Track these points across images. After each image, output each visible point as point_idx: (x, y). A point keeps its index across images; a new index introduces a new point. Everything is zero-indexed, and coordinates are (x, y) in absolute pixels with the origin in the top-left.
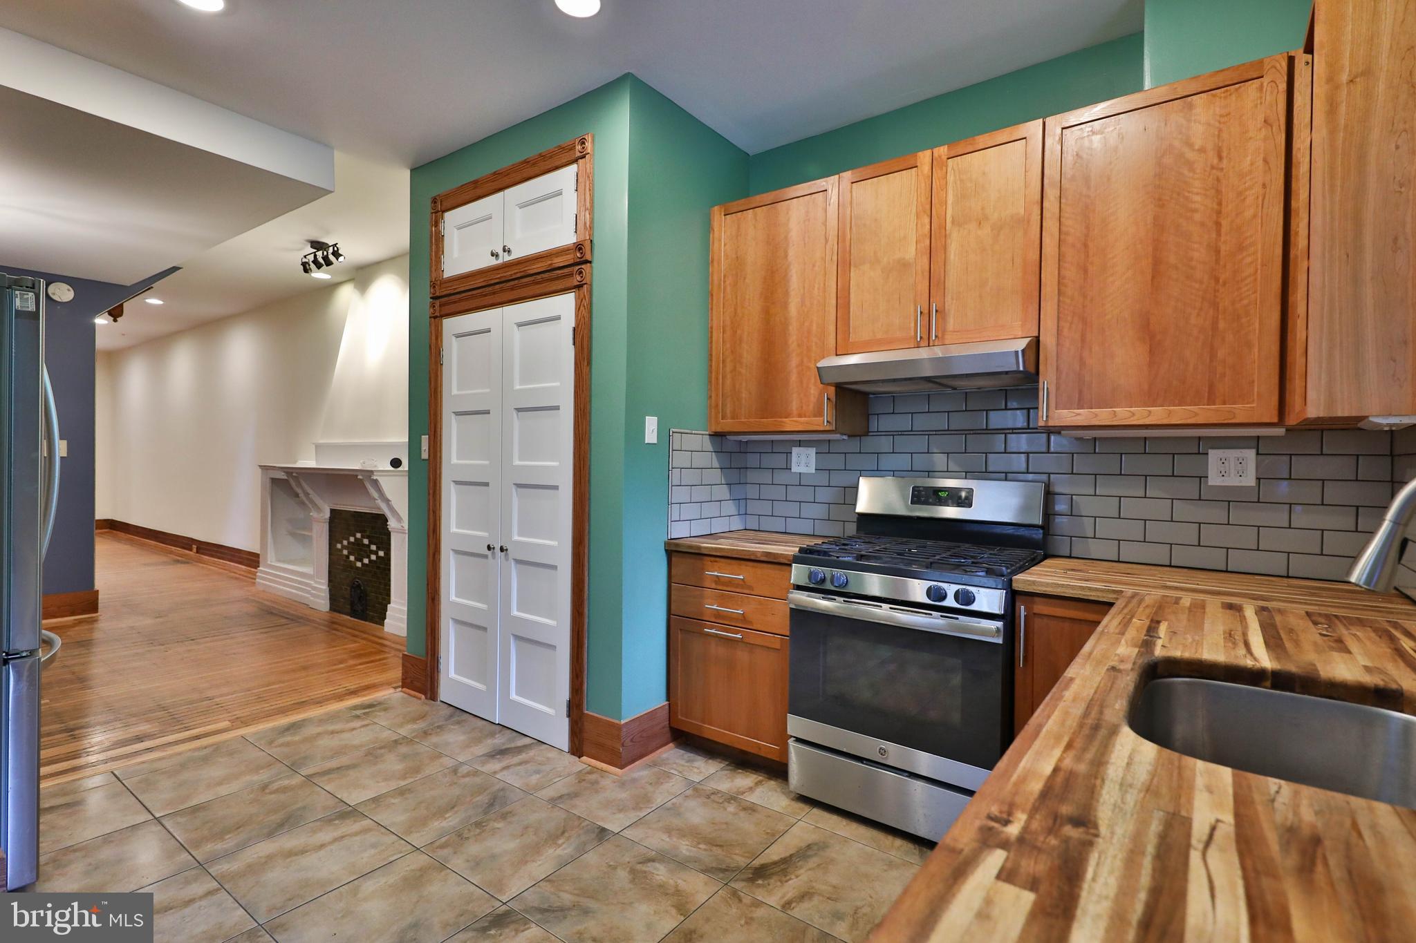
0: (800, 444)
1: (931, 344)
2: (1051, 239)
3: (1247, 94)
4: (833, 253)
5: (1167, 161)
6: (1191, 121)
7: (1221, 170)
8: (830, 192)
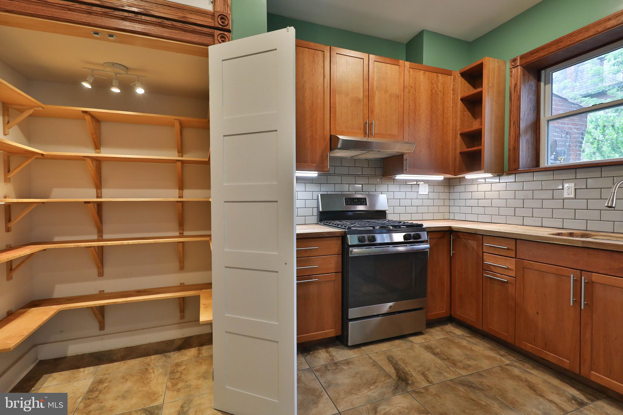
1: (370, 135)
2: (406, 106)
3: (449, 79)
4: (328, 84)
5: (434, 91)
6: (438, 81)
7: (444, 99)
8: (325, 53)
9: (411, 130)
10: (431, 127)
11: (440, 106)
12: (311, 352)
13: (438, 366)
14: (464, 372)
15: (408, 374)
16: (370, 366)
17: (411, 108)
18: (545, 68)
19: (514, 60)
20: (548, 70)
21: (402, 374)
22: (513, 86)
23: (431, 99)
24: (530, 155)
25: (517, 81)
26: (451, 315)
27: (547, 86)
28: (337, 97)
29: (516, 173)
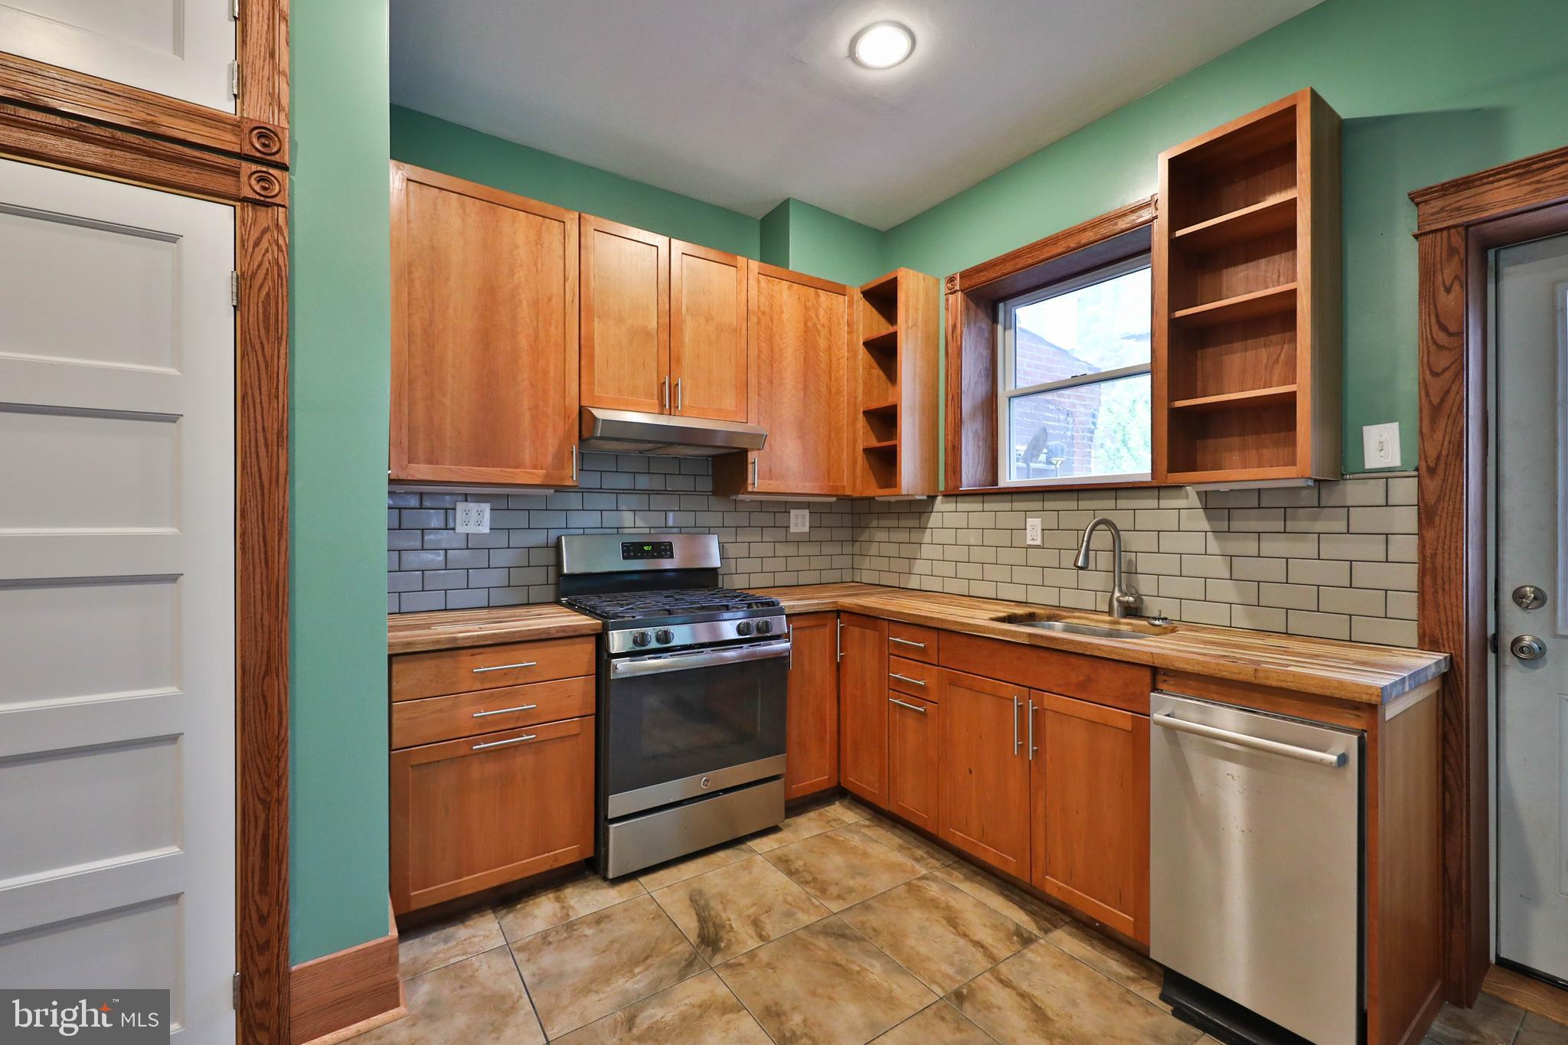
0: (466, 497)
1: (673, 413)
2: (753, 352)
3: (840, 303)
4: (574, 294)
5: (809, 324)
6: (818, 304)
7: (831, 341)
8: (568, 226)
9: (763, 401)
10: (804, 398)
11: (821, 354)
12: (519, 906)
13: (789, 899)
14: (835, 907)
15: (724, 927)
16: (648, 919)
17: (763, 356)
18: (1005, 299)
19: (951, 280)
20: (1010, 302)
21: (712, 930)
22: (950, 328)
23: (805, 339)
24: (981, 460)
25: (956, 318)
26: (839, 783)
27: (1007, 332)
28: (596, 324)
29: (957, 495)
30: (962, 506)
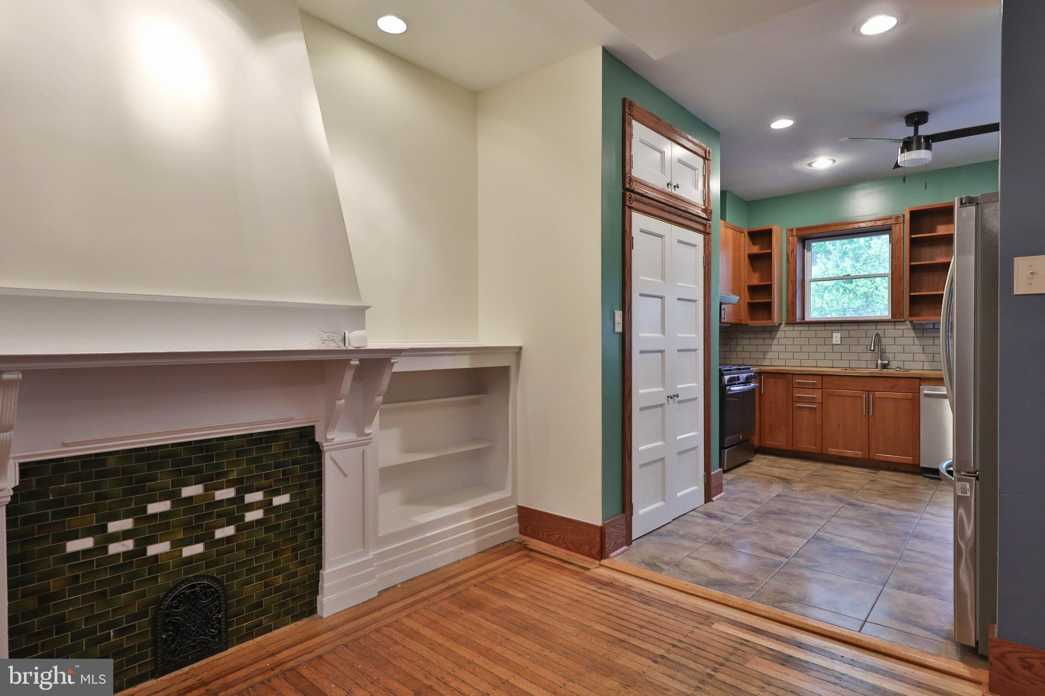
3: (742, 237)
5: (735, 247)
6: (736, 238)
7: (740, 255)
18: (810, 239)
19: (792, 230)
24: (800, 309)
25: (794, 247)
26: (760, 446)
27: (808, 254)
29: (793, 324)
30: (796, 328)
